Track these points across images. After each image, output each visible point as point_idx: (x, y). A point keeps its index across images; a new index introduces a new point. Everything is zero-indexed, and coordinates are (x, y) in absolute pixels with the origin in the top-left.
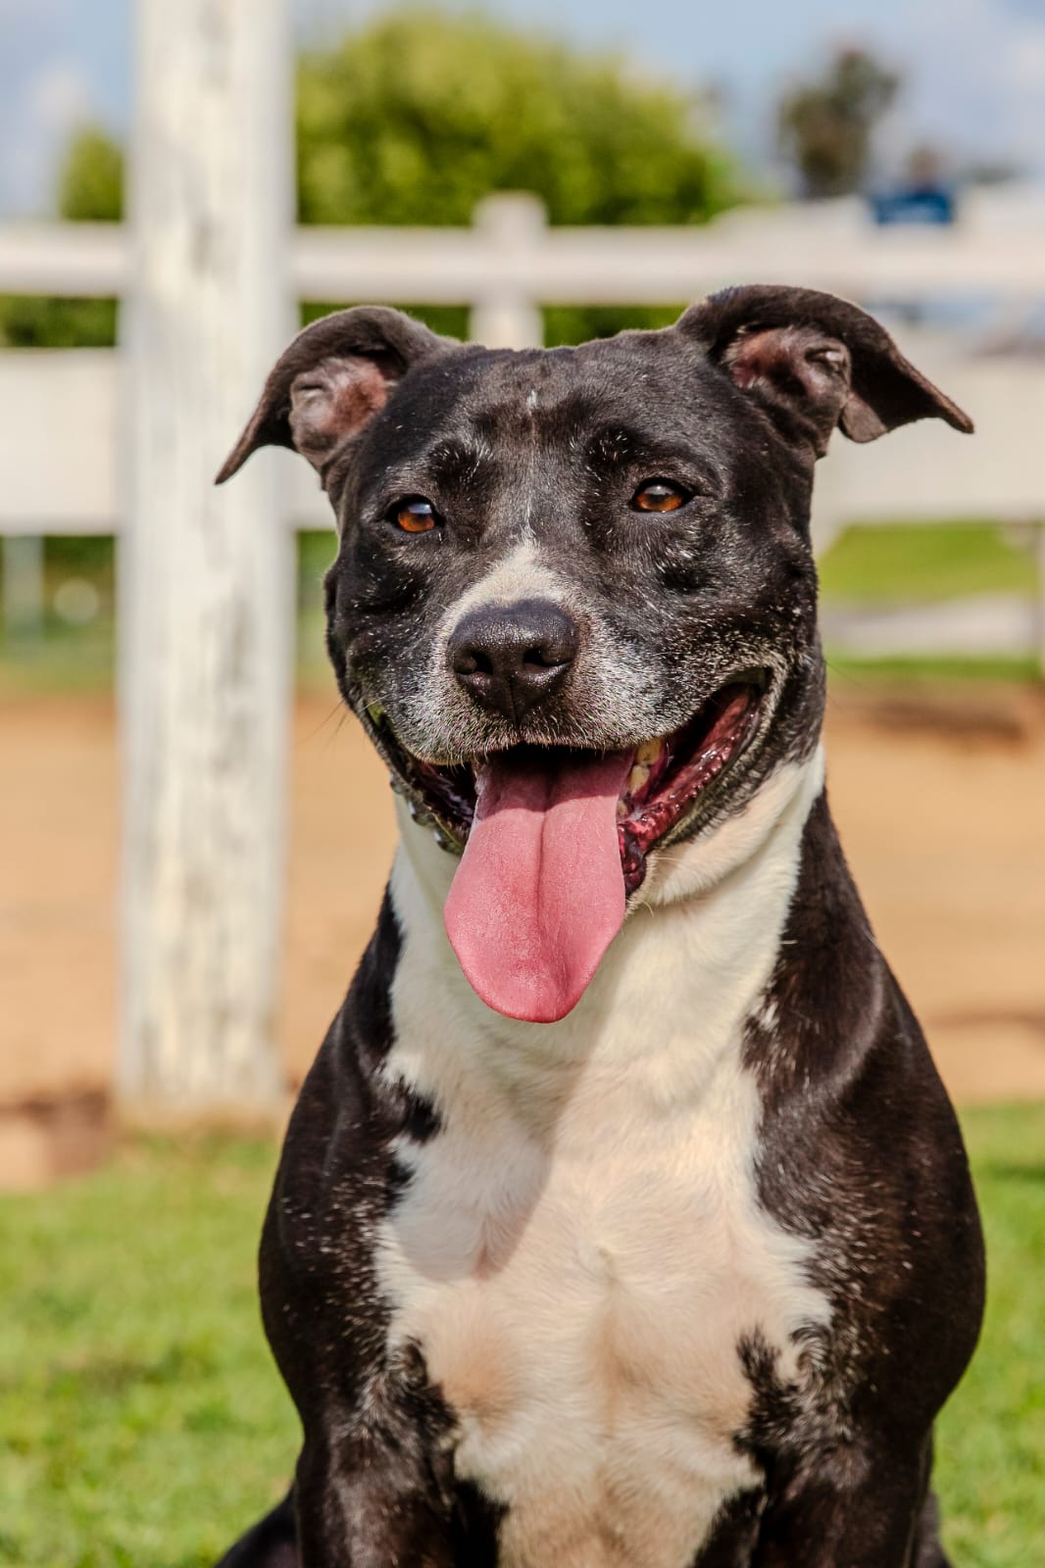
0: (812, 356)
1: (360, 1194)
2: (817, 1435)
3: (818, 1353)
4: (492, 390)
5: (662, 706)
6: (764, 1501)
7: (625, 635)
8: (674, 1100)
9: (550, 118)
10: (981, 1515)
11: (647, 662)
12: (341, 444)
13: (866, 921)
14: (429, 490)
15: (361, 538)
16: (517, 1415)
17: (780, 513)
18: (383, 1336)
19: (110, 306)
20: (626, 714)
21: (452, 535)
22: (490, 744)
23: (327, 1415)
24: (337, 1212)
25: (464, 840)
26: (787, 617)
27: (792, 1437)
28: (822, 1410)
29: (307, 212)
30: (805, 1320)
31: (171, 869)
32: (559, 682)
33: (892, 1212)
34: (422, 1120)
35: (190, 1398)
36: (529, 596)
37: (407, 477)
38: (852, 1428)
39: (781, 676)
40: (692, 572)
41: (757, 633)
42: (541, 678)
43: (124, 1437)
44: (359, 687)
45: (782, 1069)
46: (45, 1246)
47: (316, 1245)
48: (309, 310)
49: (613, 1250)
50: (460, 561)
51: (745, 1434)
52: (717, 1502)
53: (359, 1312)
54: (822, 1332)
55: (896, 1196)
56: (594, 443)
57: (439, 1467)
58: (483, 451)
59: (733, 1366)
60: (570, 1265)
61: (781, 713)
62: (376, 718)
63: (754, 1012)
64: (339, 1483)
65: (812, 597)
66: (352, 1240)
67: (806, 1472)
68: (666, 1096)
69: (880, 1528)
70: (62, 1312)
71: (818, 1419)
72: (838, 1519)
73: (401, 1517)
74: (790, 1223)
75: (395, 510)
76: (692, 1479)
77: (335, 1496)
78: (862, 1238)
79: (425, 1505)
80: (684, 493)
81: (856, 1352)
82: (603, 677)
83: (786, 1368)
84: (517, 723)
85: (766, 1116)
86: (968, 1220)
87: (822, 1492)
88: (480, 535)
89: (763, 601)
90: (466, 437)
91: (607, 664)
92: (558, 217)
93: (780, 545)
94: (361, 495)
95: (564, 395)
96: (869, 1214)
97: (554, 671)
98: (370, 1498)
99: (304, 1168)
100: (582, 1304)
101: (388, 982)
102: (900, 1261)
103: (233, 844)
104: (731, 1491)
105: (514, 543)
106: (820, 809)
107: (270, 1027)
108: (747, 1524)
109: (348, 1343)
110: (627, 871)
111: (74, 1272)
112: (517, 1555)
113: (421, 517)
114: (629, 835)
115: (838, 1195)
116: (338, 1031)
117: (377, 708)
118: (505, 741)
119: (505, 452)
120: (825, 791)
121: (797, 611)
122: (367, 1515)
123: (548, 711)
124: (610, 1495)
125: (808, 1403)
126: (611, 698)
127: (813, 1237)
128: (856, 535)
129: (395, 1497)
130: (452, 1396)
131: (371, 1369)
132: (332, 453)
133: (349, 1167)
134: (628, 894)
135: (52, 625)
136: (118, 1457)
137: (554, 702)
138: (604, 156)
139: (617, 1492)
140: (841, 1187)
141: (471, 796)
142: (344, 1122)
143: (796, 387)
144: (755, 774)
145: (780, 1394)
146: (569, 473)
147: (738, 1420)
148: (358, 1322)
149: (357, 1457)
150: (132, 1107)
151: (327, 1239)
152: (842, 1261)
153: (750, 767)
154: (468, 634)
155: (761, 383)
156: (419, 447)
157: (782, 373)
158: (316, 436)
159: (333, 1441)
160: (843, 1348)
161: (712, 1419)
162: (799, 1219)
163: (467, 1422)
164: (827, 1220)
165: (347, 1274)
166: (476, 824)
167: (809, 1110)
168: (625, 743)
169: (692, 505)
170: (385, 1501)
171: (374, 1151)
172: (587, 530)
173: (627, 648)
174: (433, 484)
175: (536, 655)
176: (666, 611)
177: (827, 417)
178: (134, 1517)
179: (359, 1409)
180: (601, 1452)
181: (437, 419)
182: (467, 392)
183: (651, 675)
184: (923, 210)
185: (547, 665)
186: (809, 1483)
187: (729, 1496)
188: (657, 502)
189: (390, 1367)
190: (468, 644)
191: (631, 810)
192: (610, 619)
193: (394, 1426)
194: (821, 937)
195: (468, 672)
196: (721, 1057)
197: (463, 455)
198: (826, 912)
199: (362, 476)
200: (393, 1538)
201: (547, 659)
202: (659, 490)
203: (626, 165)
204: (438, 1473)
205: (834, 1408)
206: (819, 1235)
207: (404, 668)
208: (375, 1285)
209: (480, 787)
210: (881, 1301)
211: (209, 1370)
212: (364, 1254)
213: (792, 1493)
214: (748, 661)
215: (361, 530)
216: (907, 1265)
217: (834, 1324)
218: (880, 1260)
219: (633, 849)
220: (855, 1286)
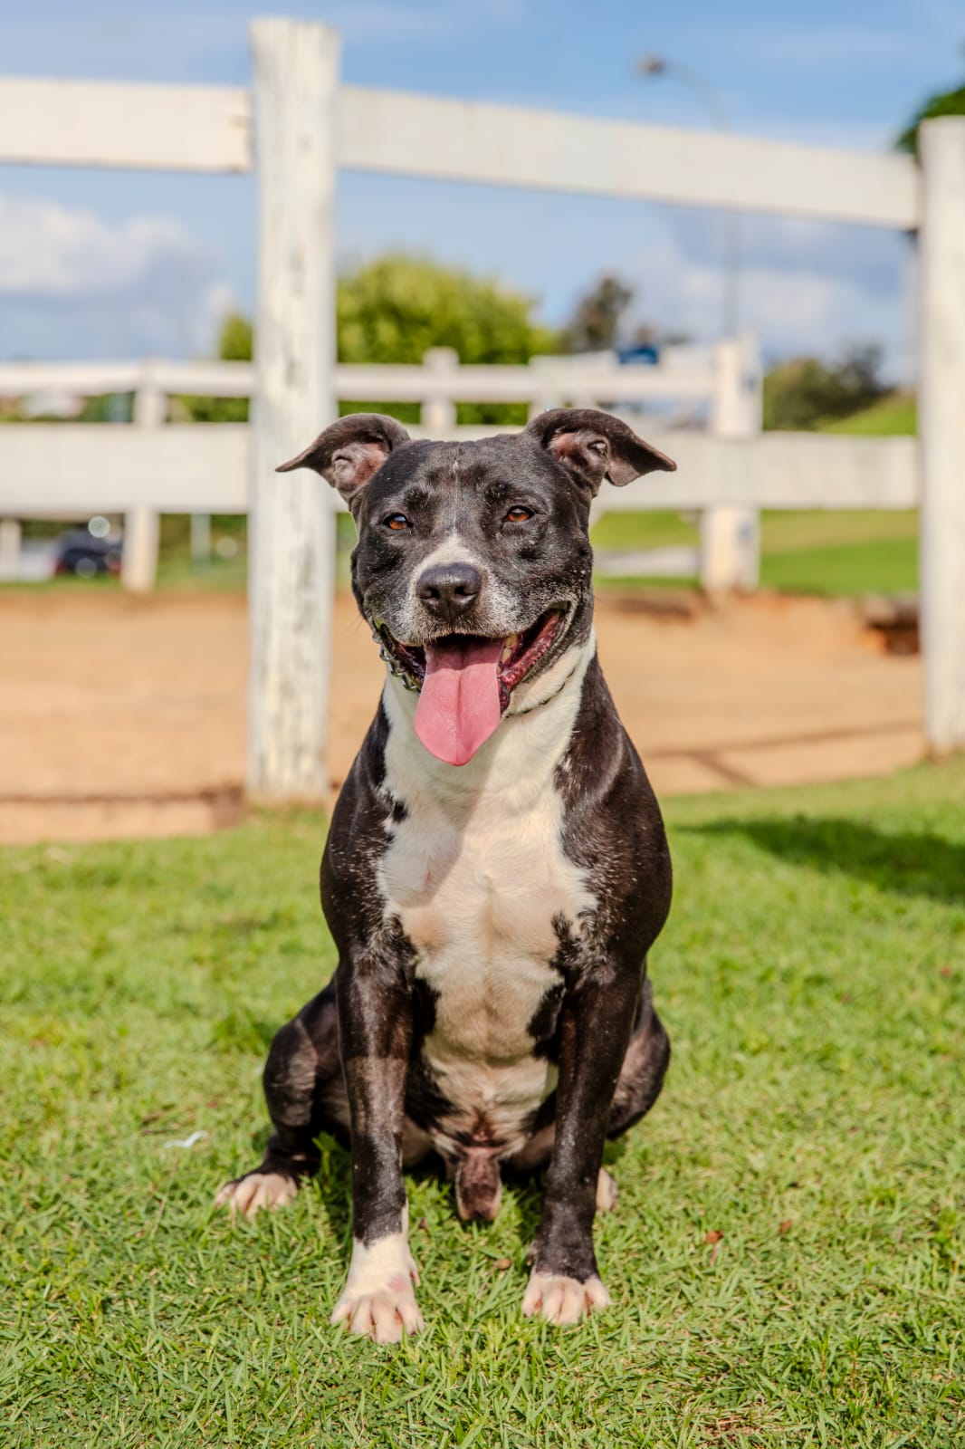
0: (590, 446)
1: (369, 845)
2: (590, 960)
3: (591, 922)
4: (435, 461)
5: (519, 617)
6: (565, 990)
7: (503, 581)
8: (520, 808)
9: (460, 311)
10: (669, 996)
11: (513, 595)
12: (358, 488)
13: (615, 710)
14: (404, 511)
15: (370, 533)
16: (446, 950)
17: (576, 523)
18: (380, 913)
19: (245, 401)
20: (503, 619)
21: (417, 532)
22: (437, 634)
23: (352, 949)
24: (358, 853)
25: (421, 685)
26: (578, 575)
27: (577, 962)
28: (592, 949)
29: (342, 357)
30: (585, 908)
31: (274, 679)
32: (472, 604)
33: (627, 854)
34: (400, 813)
35: (282, 937)
36: (458, 561)
37: (394, 503)
38: (607, 957)
39: (574, 605)
40: (534, 551)
41: (564, 584)
42: (464, 601)
43: (251, 956)
44: (371, 611)
45: (574, 789)
46: (211, 863)
47: (347, 868)
48: (344, 406)
49: (491, 876)
50: (420, 544)
51: (555, 960)
52: (542, 993)
53: (369, 901)
54: (593, 913)
55: (630, 847)
56: (489, 487)
57: (407, 975)
58: (431, 492)
59: (550, 930)
60: (470, 883)
61: (574, 622)
62: (378, 626)
63: (560, 763)
64: (358, 981)
65: (590, 565)
66: (365, 867)
67: (585, 978)
68: (517, 806)
69: (620, 1003)
70: (219, 895)
71: (590, 953)
72: (600, 999)
73: (388, 997)
74: (577, 861)
75: (388, 520)
76: (530, 982)
77: (356, 987)
78: (613, 868)
79: (400, 992)
80: (529, 512)
81: (609, 921)
82: (493, 601)
83: (575, 931)
84: (452, 623)
85: (567, 811)
86: (664, 856)
87: (592, 986)
88: (430, 531)
89: (568, 568)
90: (423, 486)
91: (495, 595)
92: (464, 360)
93: (576, 540)
94: (370, 512)
95: (472, 463)
96: (616, 856)
97: (470, 598)
98: (373, 988)
99: (341, 830)
100: (478, 900)
101: (383, 748)
102: (630, 877)
103: (304, 666)
104: (549, 987)
105: (448, 535)
106: (594, 665)
107: (322, 756)
108: (556, 1002)
109: (363, 916)
110: (501, 701)
111: (226, 876)
112: (445, 1016)
113: (400, 523)
114: (503, 683)
115: (601, 848)
116: (358, 764)
117: (380, 621)
118: (445, 632)
119: (442, 490)
120: (596, 654)
121: (583, 572)
122: (372, 997)
123: (466, 618)
124: (490, 990)
125: (585, 946)
126: (496, 612)
127: (589, 868)
128: (610, 516)
129: (384, 988)
130: (414, 941)
131: (375, 928)
132: (354, 493)
133: (363, 831)
134: (502, 712)
135: (214, 558)
136: (247, 966)
137: (469, 613)
138: (487, 330)
139: (495, 988)
140: (603, 844)
141: (423, 662)
142: (359, 808)
143: (582, 462)
144: (560, 651)
145: (572, 942)
146: (474, 501)
147: (552, 955)
148: (368, 906)
149: (367, 968)
150: (254, 795)
151: (353, 865)
152: (603, 879)
153: (559, 647)
154: (427, 579)
155: (566, 460)
156: (399, 489)
157: (576, 456)
158: (346, 485)
159: (355, 961)
160: (602, 919)
161: (540, 954)
162: (583, 860)
163: (422, 952)
164: (596, 860)
165: (363, 882)
166: (427, 677)
167: (587, 807)
168: (502, 635)
169: (534, 518)
170: (380, 989)
171: (375, 826)
172: (483, 529)
173: (504, 588)
174: (406, 508)
175: (460, 590)
176: (520, 570)
177: (598, 475)
178: (255, 995)
179: (367, 947)
180: (486, 971)
181: (408, 474)
182: (423, 462)
183: (515, 601)
184: (643, 358)
185: (466, 595)
186: (586, 982)
187: (547, 989)
188: (517, 516)
189: (384, 928)
190: (427, 584)
191: (503, 670)
192: (496, 573)
193: (386, 955)
194: (593, 725)
195: (426, 598)
196: (544, 786)
197: (421, 493)
198: (595, 712)
199: (369, 503)
200: (384, 1007)
201: (466, 591)
202: (518, 511)
203: (498, 334)
204: (406, 975)
205: (598, 948)
206: (592, 867)
207: (394, 599)
208: (376, 888)
209: (428, 658)
210: (622, 897)
211: (292, 923)
212: (371, 874)
213: (578, 986)
214: (559, 598)
215: (371, 529)
216: (634, 879)
217: (599, 909)
218: (621, 878)
219: (504, 690)
220: (609, 890)
